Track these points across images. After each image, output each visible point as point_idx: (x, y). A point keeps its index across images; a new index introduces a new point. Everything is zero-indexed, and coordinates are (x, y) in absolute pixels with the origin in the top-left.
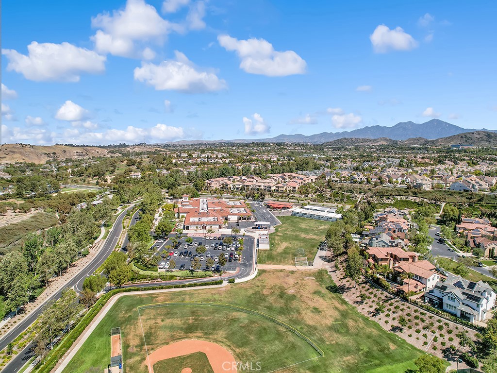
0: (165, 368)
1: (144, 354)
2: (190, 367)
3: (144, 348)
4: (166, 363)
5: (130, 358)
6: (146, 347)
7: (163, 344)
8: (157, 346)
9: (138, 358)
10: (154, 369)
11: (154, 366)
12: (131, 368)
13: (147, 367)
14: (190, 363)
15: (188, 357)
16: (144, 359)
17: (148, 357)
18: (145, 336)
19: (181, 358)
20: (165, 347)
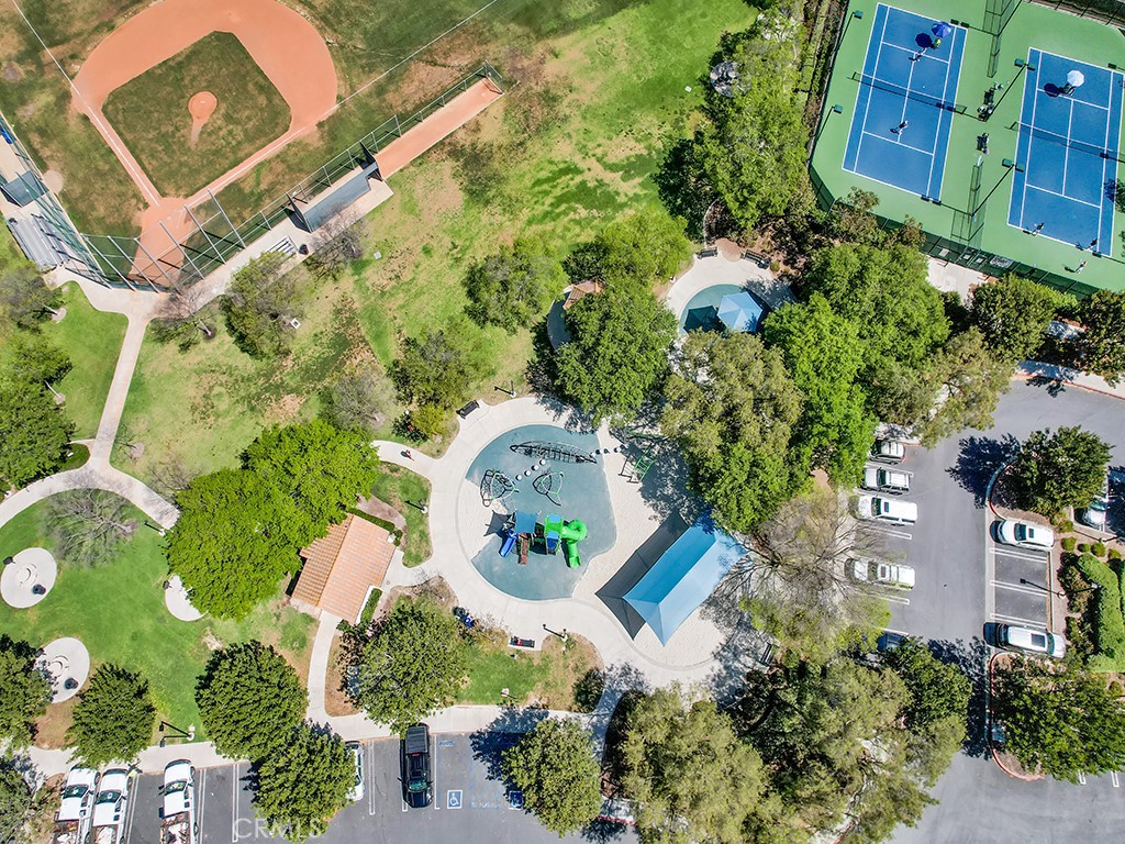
0: (137, 109)
1: (57, 81)
2: (207, 88)
3: (44, 60)
4: (136, 94)
5: (23, 102)
6: (49, 54)
7: (97, 29)
8: (84, 44)
9: (44, 99)
10: (110, 121)
11: (104, 110)
12: (42, 132)
13: (86, 118)
14: (202, 73)
15: (188, 57)
16: (64, 97)
17: (73, 87)
18: (28, 16)
19: (171, 68)
20: (107, 39)
